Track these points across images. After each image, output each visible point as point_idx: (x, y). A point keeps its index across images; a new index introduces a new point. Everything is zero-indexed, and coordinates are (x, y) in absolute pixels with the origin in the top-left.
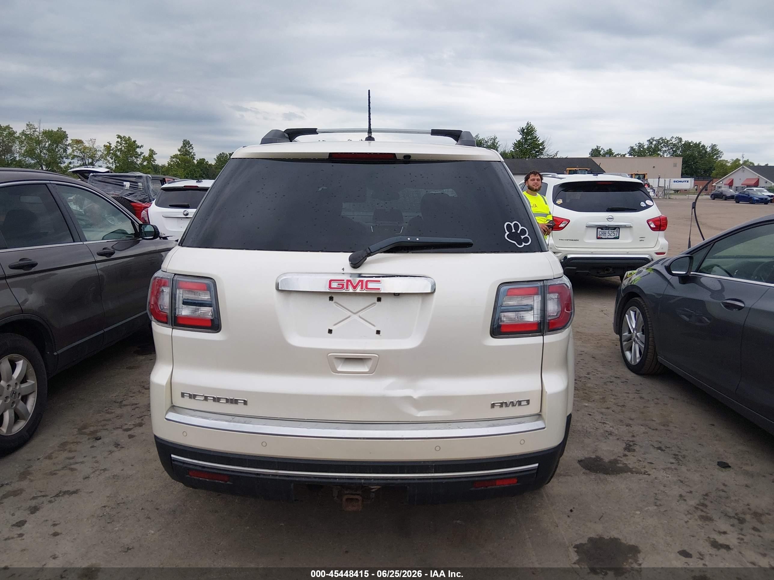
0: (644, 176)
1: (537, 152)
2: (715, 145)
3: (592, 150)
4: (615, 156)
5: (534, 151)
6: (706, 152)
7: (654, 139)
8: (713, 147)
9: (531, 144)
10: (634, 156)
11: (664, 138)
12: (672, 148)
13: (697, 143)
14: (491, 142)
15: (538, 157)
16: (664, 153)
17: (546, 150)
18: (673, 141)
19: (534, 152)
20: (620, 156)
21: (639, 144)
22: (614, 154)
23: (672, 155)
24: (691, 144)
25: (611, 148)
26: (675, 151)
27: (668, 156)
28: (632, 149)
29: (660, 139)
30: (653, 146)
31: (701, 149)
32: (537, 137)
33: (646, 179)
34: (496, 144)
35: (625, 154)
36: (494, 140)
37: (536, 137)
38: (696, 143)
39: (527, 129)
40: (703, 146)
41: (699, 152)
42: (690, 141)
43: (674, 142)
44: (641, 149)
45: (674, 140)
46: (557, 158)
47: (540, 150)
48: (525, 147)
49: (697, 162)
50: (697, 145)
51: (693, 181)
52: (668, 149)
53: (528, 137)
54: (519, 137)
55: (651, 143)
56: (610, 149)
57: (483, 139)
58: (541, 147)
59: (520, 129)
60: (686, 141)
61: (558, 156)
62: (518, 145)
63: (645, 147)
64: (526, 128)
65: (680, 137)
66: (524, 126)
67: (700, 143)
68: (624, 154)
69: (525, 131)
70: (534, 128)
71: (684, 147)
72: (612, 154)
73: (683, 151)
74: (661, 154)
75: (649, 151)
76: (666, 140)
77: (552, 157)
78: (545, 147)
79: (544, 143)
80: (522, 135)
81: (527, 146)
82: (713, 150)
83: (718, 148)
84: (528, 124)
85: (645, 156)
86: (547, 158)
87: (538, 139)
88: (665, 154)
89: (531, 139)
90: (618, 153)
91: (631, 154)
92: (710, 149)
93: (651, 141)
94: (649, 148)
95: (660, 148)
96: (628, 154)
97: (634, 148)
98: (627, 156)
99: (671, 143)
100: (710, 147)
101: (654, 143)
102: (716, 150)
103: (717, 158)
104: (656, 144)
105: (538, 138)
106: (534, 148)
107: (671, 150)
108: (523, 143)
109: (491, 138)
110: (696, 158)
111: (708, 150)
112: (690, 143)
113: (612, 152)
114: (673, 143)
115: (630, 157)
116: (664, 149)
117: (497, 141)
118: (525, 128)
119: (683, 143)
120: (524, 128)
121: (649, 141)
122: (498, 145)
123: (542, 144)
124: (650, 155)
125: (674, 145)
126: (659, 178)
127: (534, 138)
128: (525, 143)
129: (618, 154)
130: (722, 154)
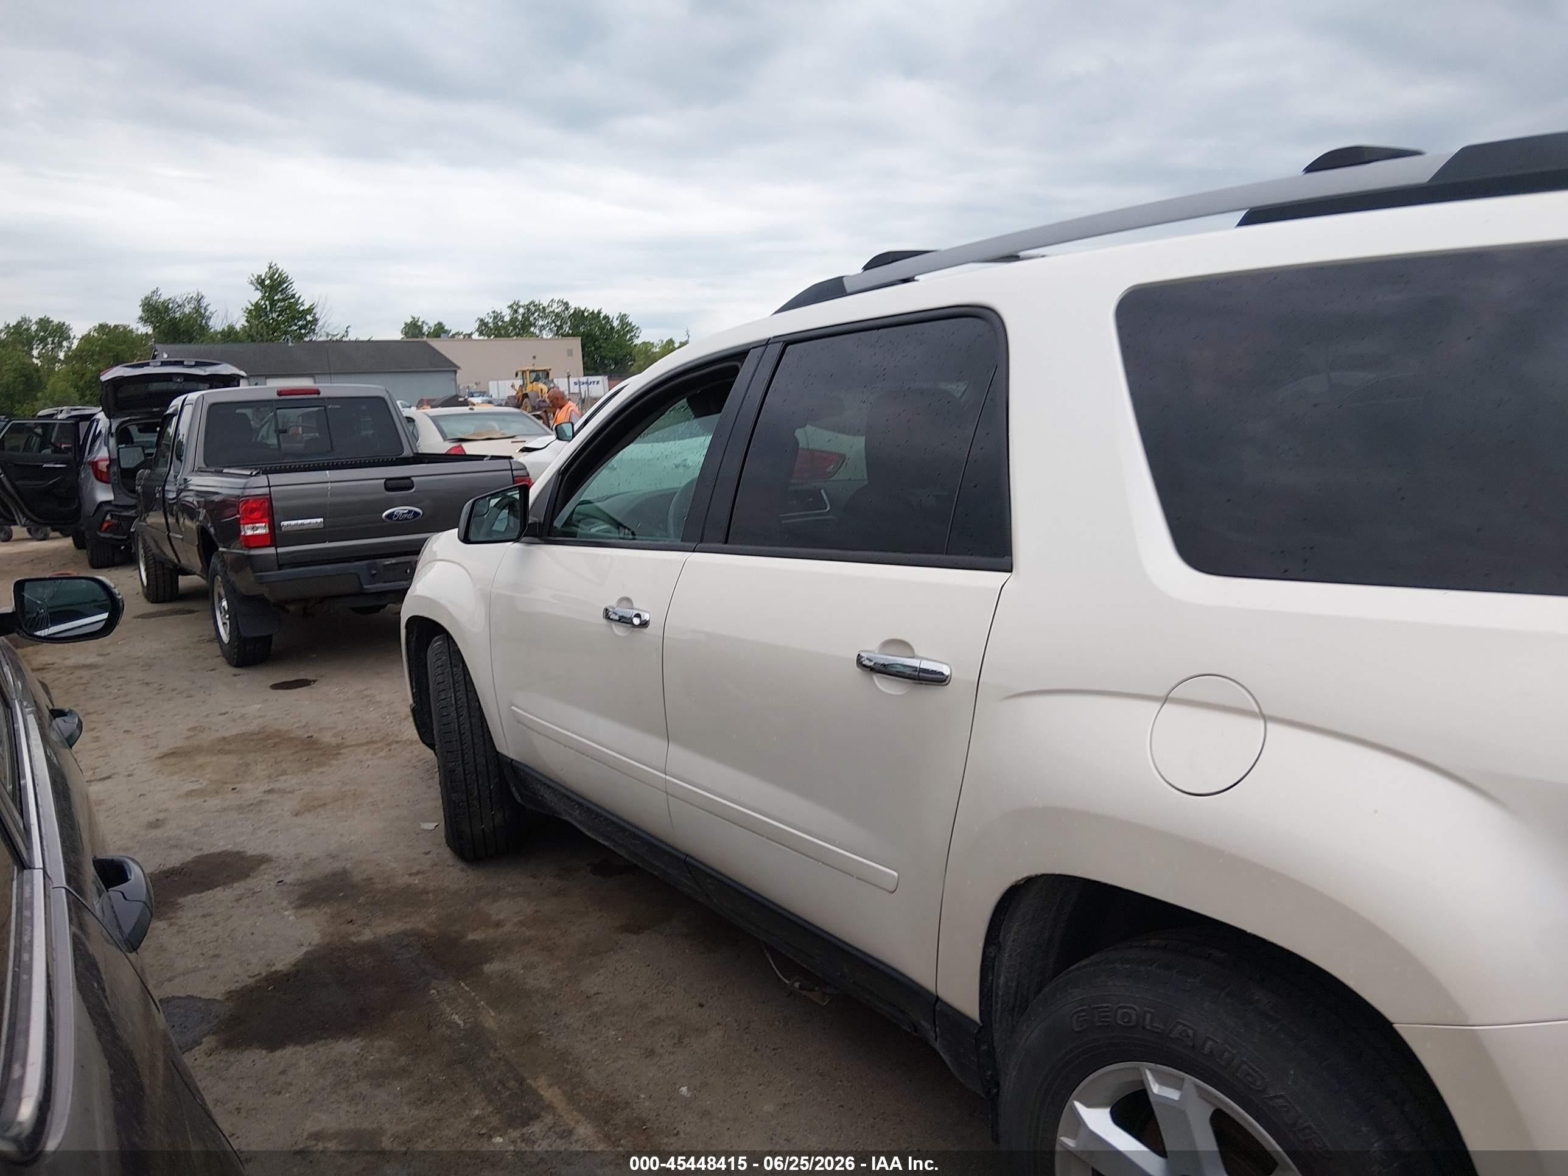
0: (547, 374)
1: (301, 328)
2: (625, 315)
3: (405, 324)
4: (453, 336)
5: (295, 324)
6: (612, 328)
7: (521, 304)
8: (623, 318)
9: (286, 309)
10: (489, 336)
11: (537, 303)
12: (554, 322)
13: (596, 312)
14: (193, 306)
15: (307, 339)
16: (541, 331)
17: (320, 323)
18: (553, 307)
19: (296, 328)
20: (461, 337)
21: (494, 312)
22: (450, 334)
23: (556, 334)
24: (586, 314)
25: (440, 321)
26: (560, 327)
27: (549, 337)
28: (483, 323)
29: (530, 304)
30: (520, 317)
31: (603, 322)
32: (297, 296)
33: (550, 378)
34: (203, 311)
35: (472, 334)
36: (199, 301)
37: (293, 296)
38: (593, 312)
39: (271, 278)
40: (606, 317)
41: (602, 328)
42: (583, 309)
43: (556, 311)
44: (500, 324)
45: (555, 306)
46: (350, 341)
47: (307, 325)
48: (273, 318)
49: (600, 347)
50: (595, 316)
51: (606, 382)
52: (548, 323)
53: (277, 295)
54: (256, 296)
55: (516, 311)
56: (440, 324)
57: (170, 299)
58: (309, 318)
59: (253, 279)
60: (575, 308)
61: (352, 337)
62: (256, 313)
63: (507, 319)
64: (269, 275)
65: (565, 301)
66: (263, 271)
67: (599, 313)
68: (470, 332)
69: (267, 282)
70: (287, 277)
71: (575, 320)
72: (447, 332)
73: (575, 327)
74: (538, 332)
75: (515, 327)
76: (541, 307)
77: (338, 337)
78: (317, 316)
79: (313, 309)
80: (261, 291)
81: (278, 316)
82: (623, 325)
83: (630, 320)
84: (270, 267)
85: (509, 336)
86: (327, 342)
87: (300, 301)
88: (544, 332)
89: (284, 300)
90: (457, 331)
91: (481, 333)
92: (618, 322)
93: (515, 307)
94: (513, 321)
95: (533, 322)
96: (477, 333)
97: (486, 321)
98: (475, 336)
99: (551, 312)
100: (617, 319)
101: (521, 311)
102: (628, 324)
103: (631, 338)
104: (525, 313)
105: (299, 298)
106: (293, 318)
107: (553, 325)
108: (266, 308)
109: (190, 296)
110: (597, 340)
111: (616, 323)
112: (583, 312)
113: (445, 328)
114: (554, 312)
115: (482, 338)
116: (541, 323)
117: (205, 305)
118: (266, 276)
119: (572, 311)
120: (263, 277)
121: (511, 307)
122: (207, 313)
123: (310, 311)
124: (517, 335)
125: (557, 315)
126: (568, 377)
127: (290, 298)
128: (271, 309)
129: (457, 333)
130: (639, 331)
